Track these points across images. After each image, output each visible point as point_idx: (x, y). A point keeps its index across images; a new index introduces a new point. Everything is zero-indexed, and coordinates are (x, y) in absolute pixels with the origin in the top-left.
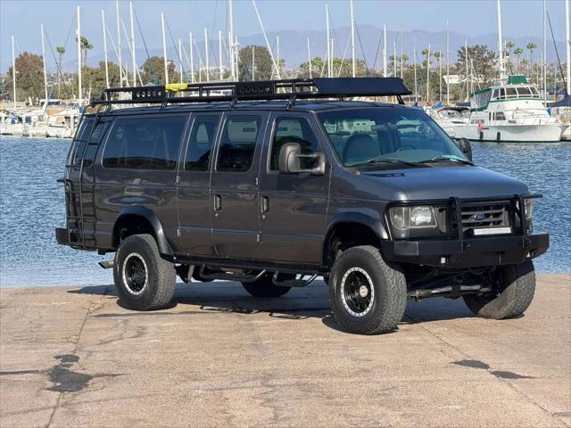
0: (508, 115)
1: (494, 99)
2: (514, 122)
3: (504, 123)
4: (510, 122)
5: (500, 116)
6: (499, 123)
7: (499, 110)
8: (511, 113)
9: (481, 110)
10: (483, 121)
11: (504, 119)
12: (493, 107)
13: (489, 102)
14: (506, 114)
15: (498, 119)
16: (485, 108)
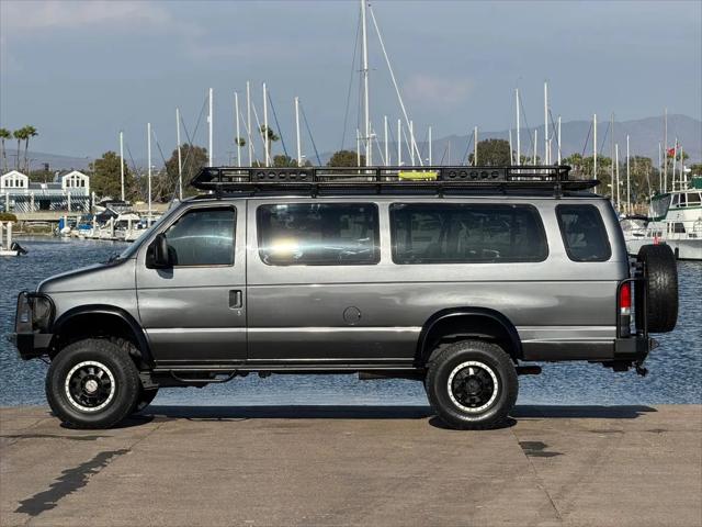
0: (689, 227)
1: (674, 207)
2: (695, 236)
3: (683, 236)
4: (690, 235)
5: (679, 228)
6: (677, 236)
7: (679, 221)
8: (691, 224)
9: (658, 219)
10: (660, 234)
11: (684, 231)
12: (672, 217)
13: (668, 210)
14: (686, 225)
15: (677, 231)
16: (663, 217)
